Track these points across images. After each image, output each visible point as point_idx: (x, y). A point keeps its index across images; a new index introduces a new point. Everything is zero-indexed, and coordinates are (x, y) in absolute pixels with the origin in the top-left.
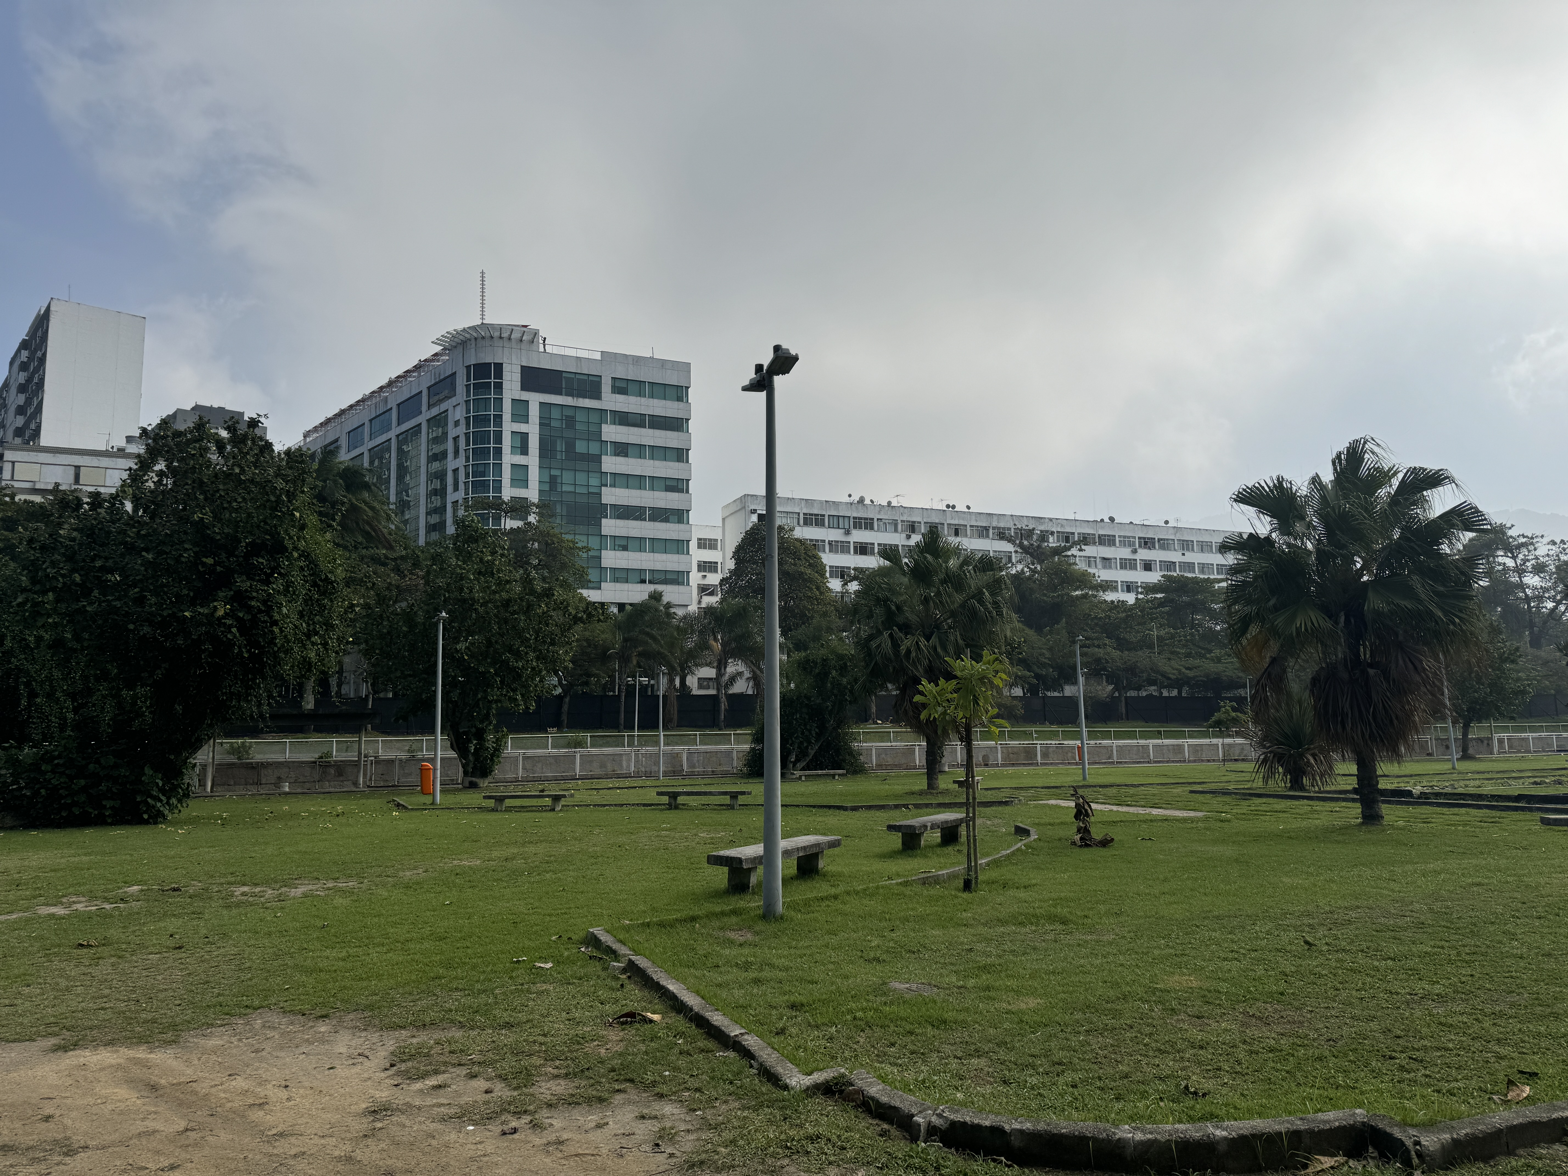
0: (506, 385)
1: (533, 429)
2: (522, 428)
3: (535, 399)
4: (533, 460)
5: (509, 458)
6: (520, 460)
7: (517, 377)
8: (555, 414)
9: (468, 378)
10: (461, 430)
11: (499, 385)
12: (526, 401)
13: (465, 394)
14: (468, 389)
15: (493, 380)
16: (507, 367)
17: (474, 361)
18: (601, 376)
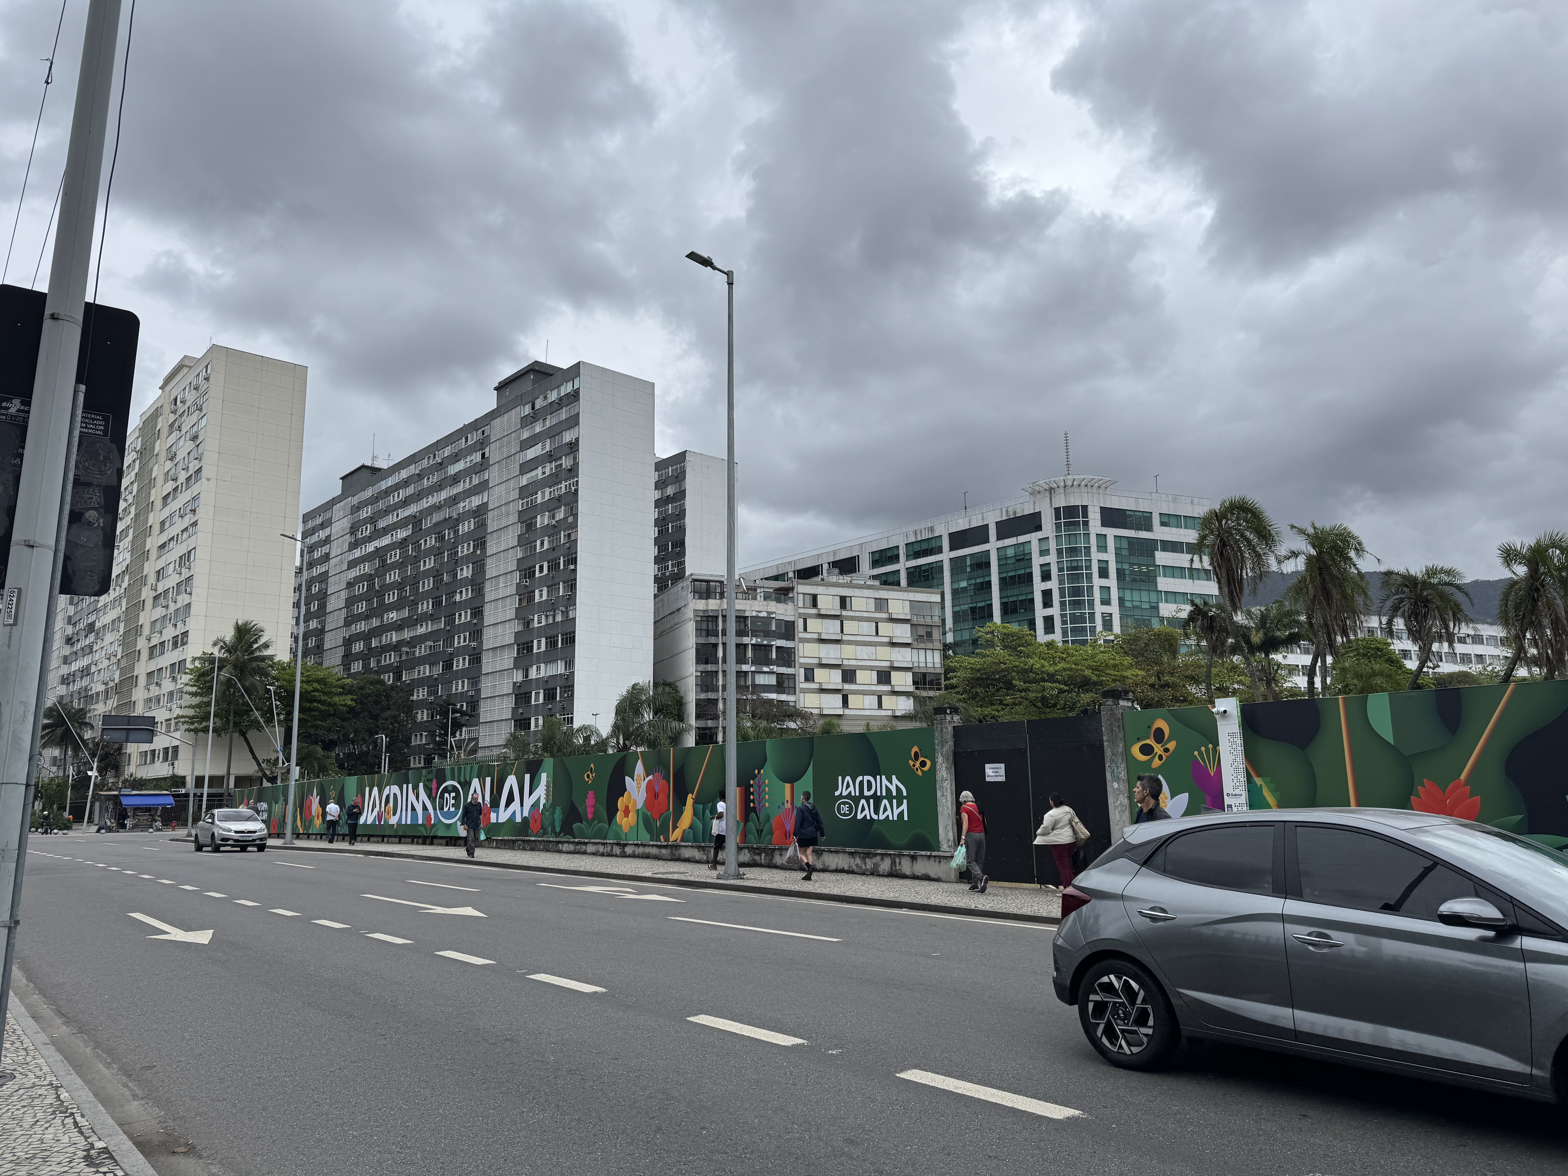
0: (1091, 524)
1: (1110, 557)
2: (1104, 557)
3: (1111, 533)
4: (1112, 582)
5: (1097, 582)
6: (1104, 582)
7: (1098, 516)
8: (1125, 545)
9: (1058, 517)
10: (1052, 558)
11: (1086, 524)
12: (1106, 535)
13: (1055, 530)
14: (1058, 526)
15: (1081, 519)
16: (1090, 509)
17: (1062, 504)
18: (1151, 513)
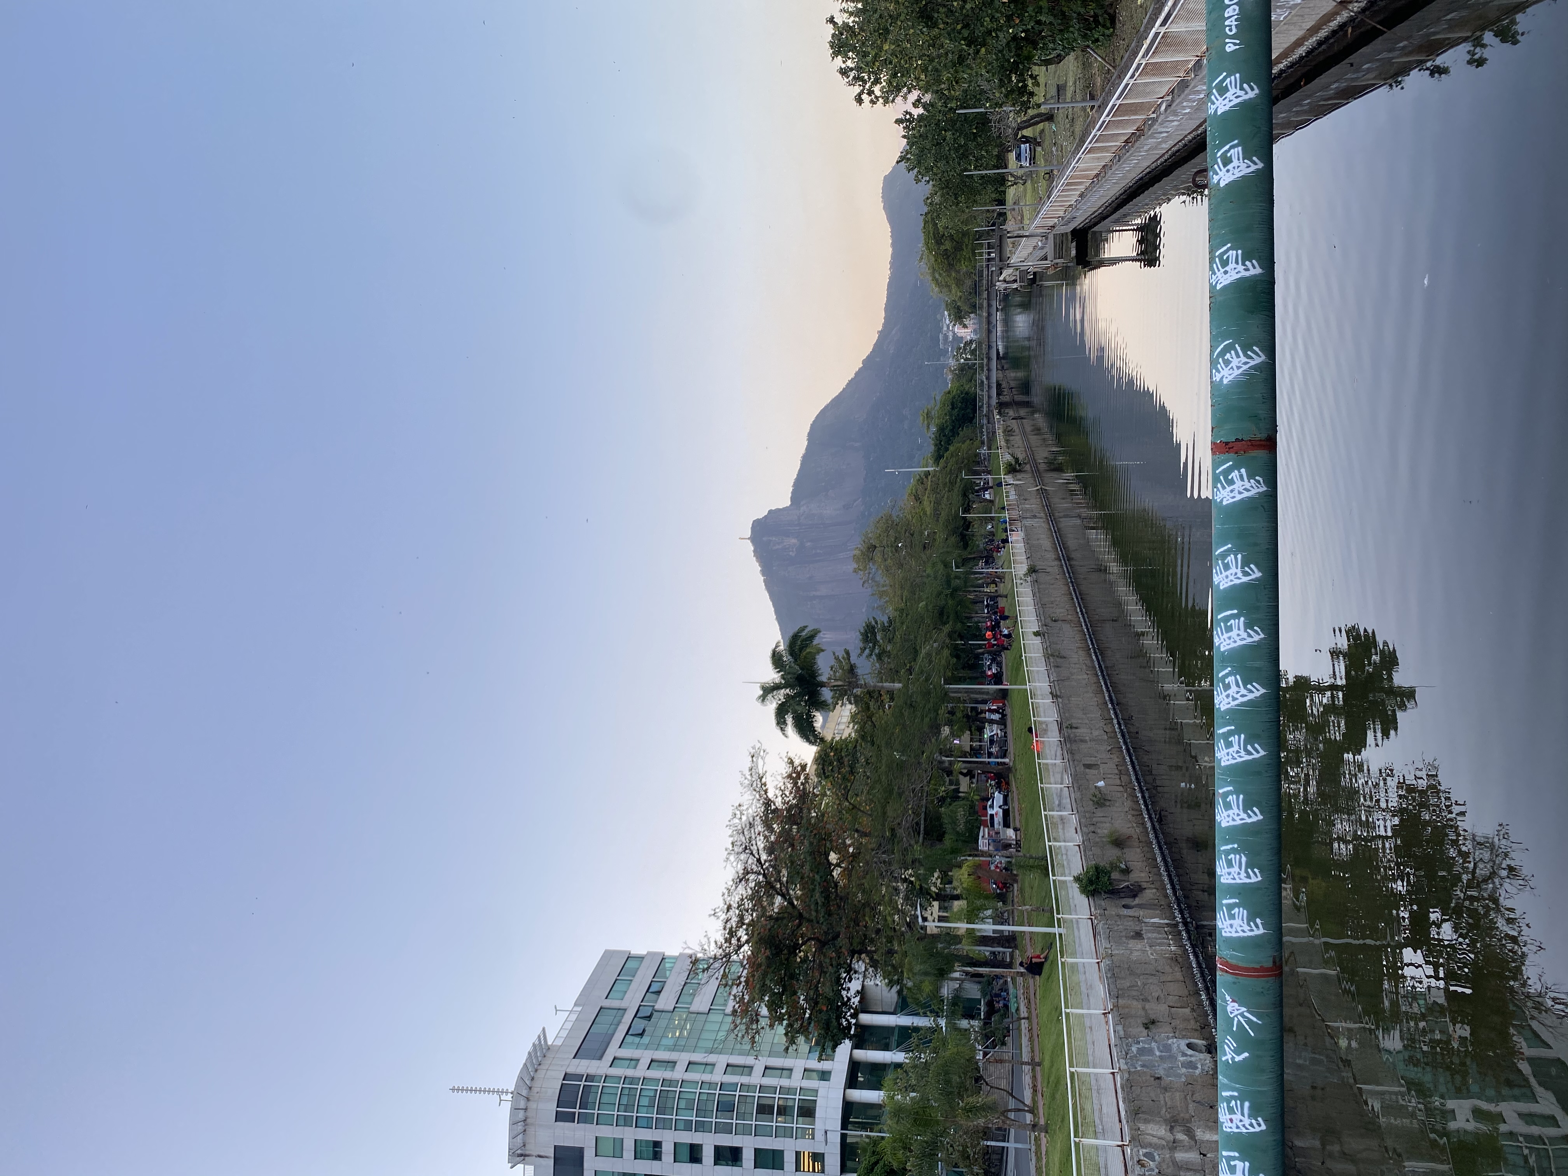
0: (592, 1071)
1: (647, 1055)
2: (644, 1062)
3: (613, 1050)
4: (683, 1058)
5: (678, 1074)
6: (681, 1067)
7: (585, 1062)
9: (570, 1118)
10: (630, 1135)
11: (590, 1078)
12: (615, 1058)
13: (588, 1125)
14: (585, 1119)
15: (582, 1083)
16: (571, 1070)
17: (553, 1107)
18: (601, 1008)
